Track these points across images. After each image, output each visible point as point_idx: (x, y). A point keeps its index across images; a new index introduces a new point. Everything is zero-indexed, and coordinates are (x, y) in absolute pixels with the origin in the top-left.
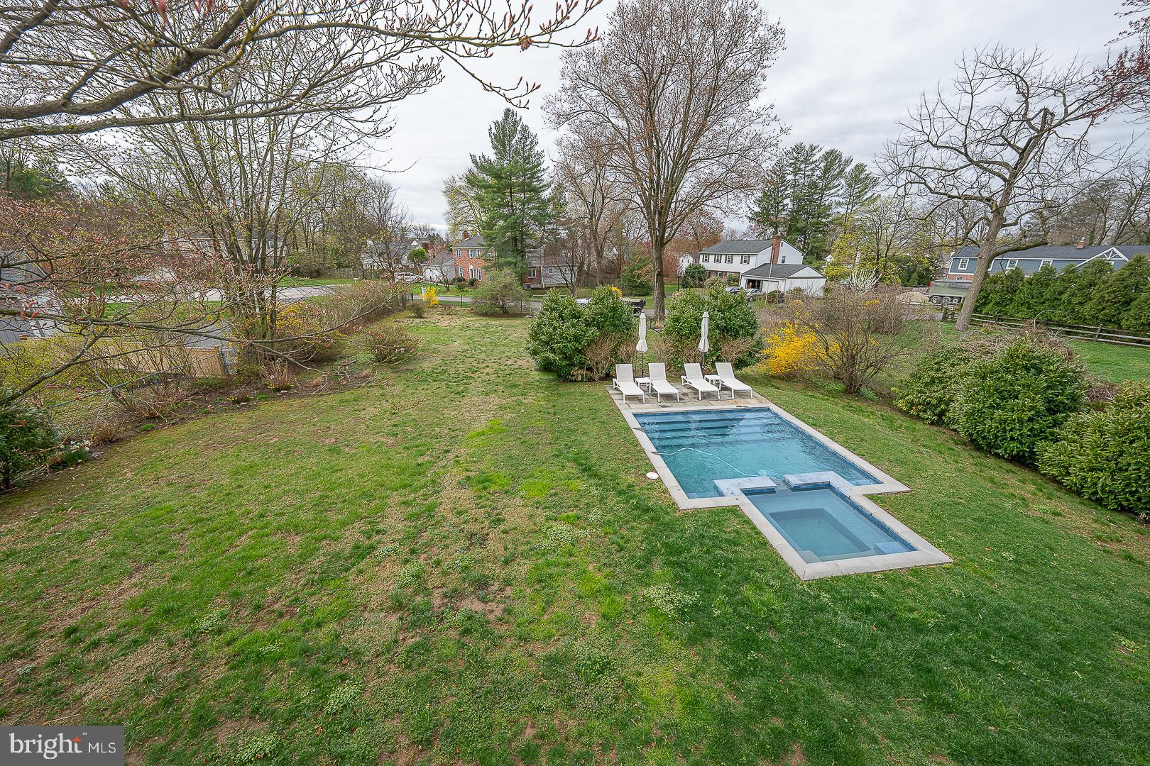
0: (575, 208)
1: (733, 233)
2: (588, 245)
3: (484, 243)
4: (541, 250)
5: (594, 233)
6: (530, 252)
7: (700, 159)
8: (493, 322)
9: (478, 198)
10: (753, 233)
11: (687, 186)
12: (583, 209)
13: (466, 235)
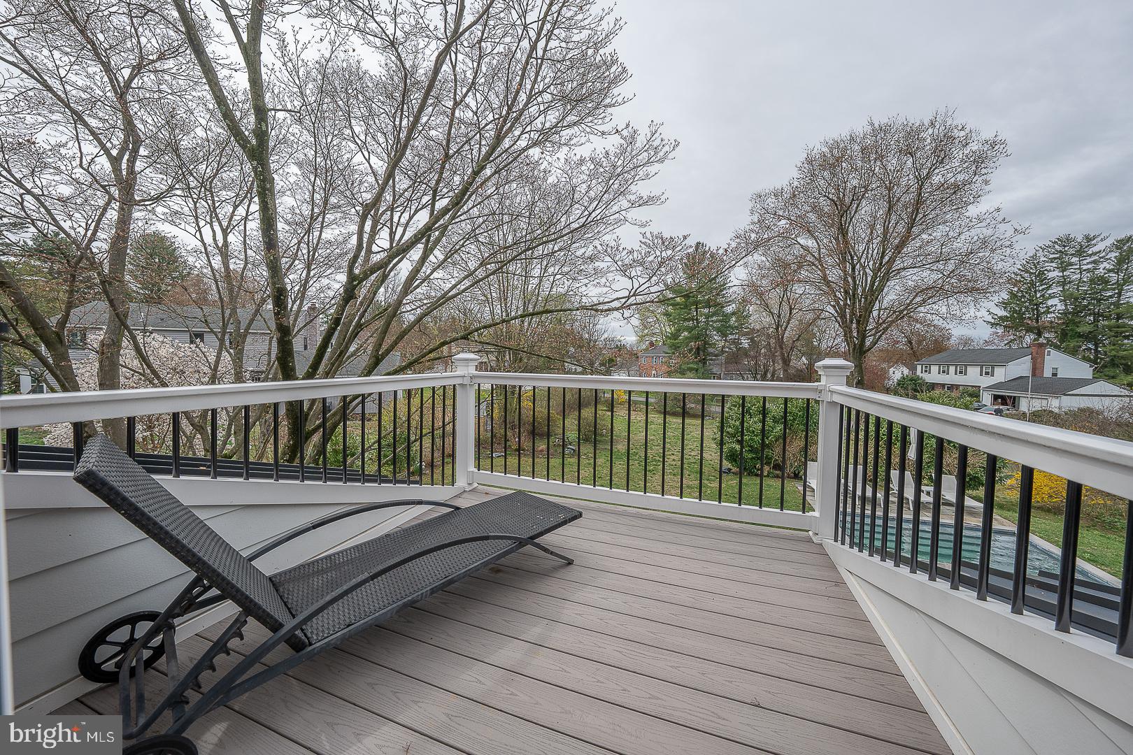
0: (758, 318)
1: (967, 341)
2: (774, 355)
3: (669, 352)
4: (723, 358)
5: (780, 342)
6: (712, 360)
7: (904, 269)
8: (675, 420)
9: (667, 314)
10: (1002, 340)
11: (892, 294)
12: (768, 320)
13: (652, 344)
